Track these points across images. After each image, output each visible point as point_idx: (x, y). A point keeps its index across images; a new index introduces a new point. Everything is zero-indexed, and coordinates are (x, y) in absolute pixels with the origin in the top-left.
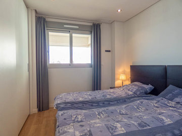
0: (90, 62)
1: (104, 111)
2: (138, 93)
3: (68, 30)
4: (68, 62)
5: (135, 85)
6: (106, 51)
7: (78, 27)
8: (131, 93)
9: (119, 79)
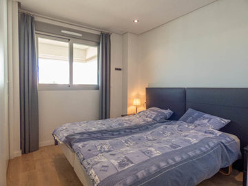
0: (96, 83)
1: (130, 139)
2: (158, 119)
3: (67, 38)
4: (68, 82)
5: (154, 111)
6: (116, 69)
7: (81, 35)
8: (149, 120)
9: (131, 105)
